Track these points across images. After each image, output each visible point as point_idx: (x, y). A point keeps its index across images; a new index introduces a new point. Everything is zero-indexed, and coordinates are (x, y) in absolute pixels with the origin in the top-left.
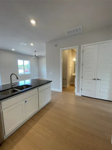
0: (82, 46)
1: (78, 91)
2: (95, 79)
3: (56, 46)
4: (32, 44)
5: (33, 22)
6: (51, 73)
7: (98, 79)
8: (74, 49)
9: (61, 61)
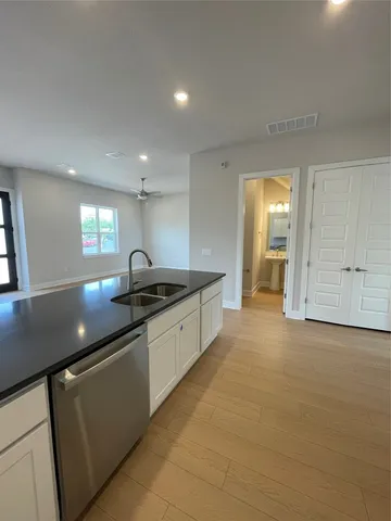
0: (311, 170)
1: (295, 306)
2: (348, 270)
3: (225, 165)
4: (144, 158)
5: (181, 97)
6: (206, 251)
7: (358, 270)
8: (276, 179)
9: (242, 211)
